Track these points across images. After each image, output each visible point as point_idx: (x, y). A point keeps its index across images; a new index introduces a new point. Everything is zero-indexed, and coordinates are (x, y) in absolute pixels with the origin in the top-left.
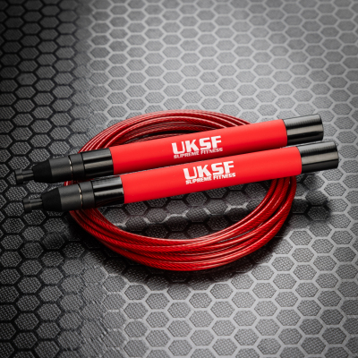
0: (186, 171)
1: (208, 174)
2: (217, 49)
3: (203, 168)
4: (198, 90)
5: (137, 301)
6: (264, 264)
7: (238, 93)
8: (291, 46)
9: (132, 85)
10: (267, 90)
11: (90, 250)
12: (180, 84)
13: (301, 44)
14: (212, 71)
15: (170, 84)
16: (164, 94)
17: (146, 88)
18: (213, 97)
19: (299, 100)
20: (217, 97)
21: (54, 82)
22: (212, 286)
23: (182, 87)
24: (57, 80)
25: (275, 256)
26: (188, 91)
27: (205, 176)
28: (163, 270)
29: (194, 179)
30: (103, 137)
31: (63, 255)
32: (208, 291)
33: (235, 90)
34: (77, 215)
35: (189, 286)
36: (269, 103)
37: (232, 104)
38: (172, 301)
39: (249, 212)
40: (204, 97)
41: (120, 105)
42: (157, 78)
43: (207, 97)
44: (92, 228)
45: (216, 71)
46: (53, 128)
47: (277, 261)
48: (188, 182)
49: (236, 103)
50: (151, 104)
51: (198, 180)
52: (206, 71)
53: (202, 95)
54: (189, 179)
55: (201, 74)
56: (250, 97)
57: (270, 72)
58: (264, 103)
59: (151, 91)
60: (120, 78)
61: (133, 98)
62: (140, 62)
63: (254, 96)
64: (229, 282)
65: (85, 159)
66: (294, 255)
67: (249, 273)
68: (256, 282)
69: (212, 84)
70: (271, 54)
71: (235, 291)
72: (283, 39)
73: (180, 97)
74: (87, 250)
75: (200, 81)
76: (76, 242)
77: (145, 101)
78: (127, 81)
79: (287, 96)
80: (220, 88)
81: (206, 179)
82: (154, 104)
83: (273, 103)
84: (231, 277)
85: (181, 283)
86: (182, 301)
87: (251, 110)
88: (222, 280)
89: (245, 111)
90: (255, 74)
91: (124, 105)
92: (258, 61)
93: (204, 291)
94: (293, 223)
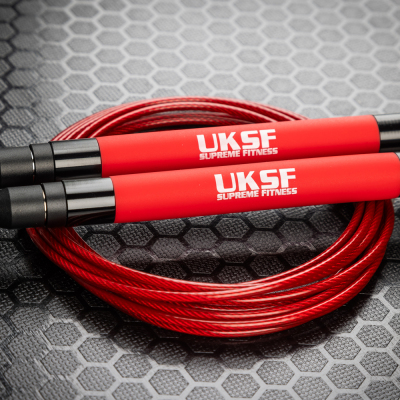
0: (219, 178)
1: (254, 186)
2: (261, 19)
3: (246, 175)
4: (234, 73)
5: (135, 381)
6: (343, 335)
7: (294, 81)
8: (373, 22)
9: (133, 58)
10: (340, 80)
11: (59, 294)
12: (206, 63)
13: (387, 23)
14: (254, 48)
15: (190, 62)
16: (181, 75)
17: (153, 64)
18: (256, 84)
19: (388, 97)
20: (263, 84)
21: (12, 46)
22: (258, 365)
23: (209, 67)
24: (16, 43)
25: (360, 323)
26: (218, 72)
27: (249, 189)
28: (178, 333)
29: (231, 193)
30: (86, 125)
31: (14, 299)
32: (252, 372)
33: (291, 77)
34: (41, 237)
35: (221, 361)
36: (343, 99)
37: (285, 95)
38: (193, 384)
39: (317, 253)
40: (243, 84)
41: (112, 85)
42: (170, 51)
43: (248, 84)
44: (65, 258)
45: (260, 49)
46: (6, 109)
47: (365, 331)
48: (220, 197)
49: (292, 95)
50: (161, 87)
51: (238, 195)
52: (246, 48)
53: (239, 79)
54: (222, 192)
55: (237, 51)
56: (313, 88)
57: (342, 57)
58: (335, 98)
59: (162, 69)
60: (114, 48)
61: (133, 77)
62: (145, 28)
63: (320, 87)
64: (287, 360)
65: (56, 152)
66: (392, 323)
67: (321, 347)
68: (332, 362)
69: (254, 66)
70: (343, 32)
71: (298, 374)
72: (360, 14)
73: (206, 81)
74: (53, 294)
75: (237, 60)
76: (36, 280)
77: (152, 82)
78: (124, 53)
79: (370, 91)
80: (266, 72)
81: (250, 194)
82: (166, 87)
83: (350, 99)
84: (290, 352)
85: (208, 356)
86: (210, 384)
87: (316, 107)
88: (276, 355)
89: (307, 106)
90: (320, 57)
91: (120, 85)
92: (324, 39)
93: (245, 372)
94: (388, 273)
